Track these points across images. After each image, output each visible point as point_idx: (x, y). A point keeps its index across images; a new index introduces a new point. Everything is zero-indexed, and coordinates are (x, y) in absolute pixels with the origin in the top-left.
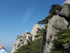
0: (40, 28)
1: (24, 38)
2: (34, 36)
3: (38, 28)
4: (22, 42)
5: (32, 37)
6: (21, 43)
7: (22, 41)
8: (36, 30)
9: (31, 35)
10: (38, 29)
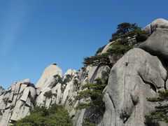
0: (61, 75)
1: (15, 97)
2: (42, 94)
3: (57, 76)
4: (9, 105)
5: (37, 96)
6: (6, 109)
7: (11, 102)
8: (51, 79)
9: (36, 89)
10: (55, 77)
